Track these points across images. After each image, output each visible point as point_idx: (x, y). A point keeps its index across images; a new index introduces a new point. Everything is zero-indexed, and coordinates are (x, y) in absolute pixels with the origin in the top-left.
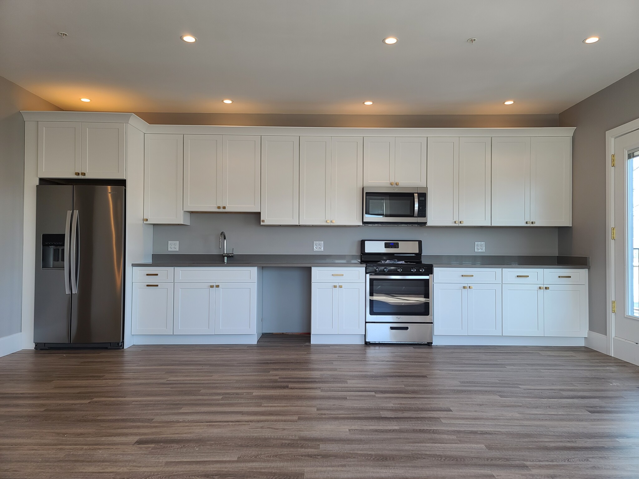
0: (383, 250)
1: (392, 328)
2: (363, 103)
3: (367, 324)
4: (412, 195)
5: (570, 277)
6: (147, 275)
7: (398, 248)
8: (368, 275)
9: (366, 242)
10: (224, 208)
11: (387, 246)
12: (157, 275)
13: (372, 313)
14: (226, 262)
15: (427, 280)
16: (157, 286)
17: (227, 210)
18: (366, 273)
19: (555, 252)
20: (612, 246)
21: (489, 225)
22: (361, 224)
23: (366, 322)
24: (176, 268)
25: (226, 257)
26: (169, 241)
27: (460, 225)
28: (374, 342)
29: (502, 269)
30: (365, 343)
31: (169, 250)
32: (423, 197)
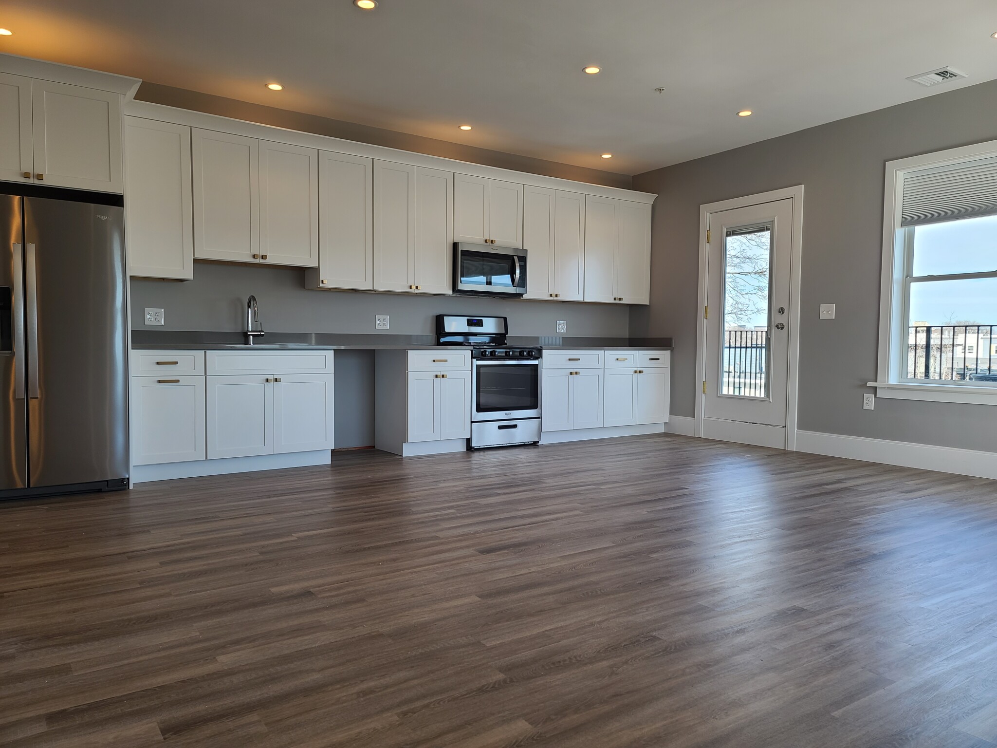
0: (465, 329)
1: (500, 427)
2: (459, 127)
3: (473, 424)
4: (511, 258)
5: (658, 359)
6: (158, 363)
7: (482, 326)
8: (474, 360)
9: (445, 317)
10: (263, 257)
11: (471, 323)
12: (176, 363)
13: (480, 409)
14: (251, 343)
15: (536, 367)
16: (178, 381)
17: (267, 261)
18: (472, 358)
19: (625, 334)
20: (704, 328)
21: (581, 300)
22: (451, 292)
23: (472, 422)
24: (208, 352)
25: (251, 337)
26: (145, 309)
27: (556, 299)
28: (478, 447)
29: (604, 352)
30: (467, 450)
31: (146, 324)
32: (523, 259)
